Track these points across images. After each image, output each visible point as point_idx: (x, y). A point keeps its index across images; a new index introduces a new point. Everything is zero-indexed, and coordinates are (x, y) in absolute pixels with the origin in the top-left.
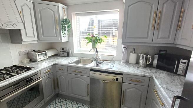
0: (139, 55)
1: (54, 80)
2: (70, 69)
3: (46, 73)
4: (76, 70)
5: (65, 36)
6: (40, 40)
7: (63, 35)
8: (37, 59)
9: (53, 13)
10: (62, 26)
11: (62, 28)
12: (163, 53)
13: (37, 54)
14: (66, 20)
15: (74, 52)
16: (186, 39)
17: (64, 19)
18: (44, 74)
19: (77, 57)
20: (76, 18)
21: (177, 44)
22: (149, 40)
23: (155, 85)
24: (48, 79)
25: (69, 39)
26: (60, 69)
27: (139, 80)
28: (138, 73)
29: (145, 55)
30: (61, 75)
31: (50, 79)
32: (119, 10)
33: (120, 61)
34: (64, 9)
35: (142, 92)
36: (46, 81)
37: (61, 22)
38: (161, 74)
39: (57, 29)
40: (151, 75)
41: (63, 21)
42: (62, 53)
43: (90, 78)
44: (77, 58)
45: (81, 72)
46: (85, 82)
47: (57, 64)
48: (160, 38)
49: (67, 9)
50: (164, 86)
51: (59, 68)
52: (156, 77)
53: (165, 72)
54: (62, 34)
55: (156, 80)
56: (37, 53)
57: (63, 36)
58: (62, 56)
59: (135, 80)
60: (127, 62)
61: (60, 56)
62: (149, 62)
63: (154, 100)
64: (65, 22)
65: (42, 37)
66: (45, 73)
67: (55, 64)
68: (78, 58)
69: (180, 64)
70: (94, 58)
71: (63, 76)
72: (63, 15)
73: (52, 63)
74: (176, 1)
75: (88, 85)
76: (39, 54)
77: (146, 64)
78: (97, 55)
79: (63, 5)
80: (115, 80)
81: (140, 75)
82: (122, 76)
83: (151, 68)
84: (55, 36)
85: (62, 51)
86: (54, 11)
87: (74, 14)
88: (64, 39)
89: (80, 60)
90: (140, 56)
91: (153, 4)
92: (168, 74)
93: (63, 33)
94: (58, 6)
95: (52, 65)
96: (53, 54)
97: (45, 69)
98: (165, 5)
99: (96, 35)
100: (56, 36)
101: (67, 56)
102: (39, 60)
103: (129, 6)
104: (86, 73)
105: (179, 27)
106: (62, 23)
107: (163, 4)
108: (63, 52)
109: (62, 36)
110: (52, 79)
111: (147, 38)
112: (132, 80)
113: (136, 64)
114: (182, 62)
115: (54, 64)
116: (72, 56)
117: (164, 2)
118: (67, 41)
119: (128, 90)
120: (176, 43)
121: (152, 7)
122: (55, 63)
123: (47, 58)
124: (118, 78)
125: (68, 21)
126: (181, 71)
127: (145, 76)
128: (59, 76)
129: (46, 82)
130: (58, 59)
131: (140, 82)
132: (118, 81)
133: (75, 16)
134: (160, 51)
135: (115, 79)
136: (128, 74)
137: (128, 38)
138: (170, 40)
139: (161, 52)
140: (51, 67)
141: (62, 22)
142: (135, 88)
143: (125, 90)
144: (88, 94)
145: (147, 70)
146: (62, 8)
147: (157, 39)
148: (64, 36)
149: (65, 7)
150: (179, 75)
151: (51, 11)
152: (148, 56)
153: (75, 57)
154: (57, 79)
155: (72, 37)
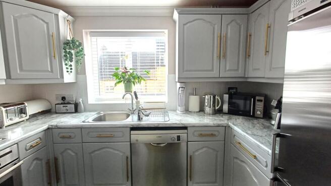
0: (204, 96)
1: (48, 163)
2: (89, 133)
3: (30, 149)
4: (101, 133)
5: (71, 72)
6: (12, 78)
7: (67, 68)
8: (2, 122)
9: (45, 25)
10: (66, 52)
11: (65, 56)
12: (233, 91)
13: (4, 109)
14: (73, 41)
15: (89, 103)
16: (258, 69)
17: (69, 38)
18: (26, 150)
19: (95, 111)
20: (91, 40)
21: (248, 78)
22: (215, 73)
23: (235, 135)
24: (35, 162)
25: (76, 78)
26: (63, 137)
27: (211, 132)
28: (208, 122)
29: (212, 97)
30: (66, 150)
31: (39, 162)
32: (166, 31)
33: (175, 110)
34: (67, 21)
35: (217, 151)
36: (30, 167)
37: (62, 43)
38: (237, 120)
39: (53, 58)
40: (226, 122)
41: (67, 43)
42: (62, 105)
43: (131, 144)
44: (96, 113)
45: (112, 137)
46: (121, 154)
47: (57, 127)
48: (228, 70)
49: (74, 22)
50: (249, 132)
51: (62, 135)
52: (233, 124)
53: (241, 117)
54: (64, 67)
55: (236, 128)
56: (4, 107)
57: (68, 72)
58: (62, 112)
59: (206, 133)
60: (187, 111)
61: (56, 113)
62: (218, 106)
63: (236, 158)
64: (71, 45)
65: (16, 71)
66: (28, 148)
67: (50, 127)
68: (99, 113)
69: (256, 102)
70: (131, 109)
71: (70, 151)
72: (66, 32)
73: (45, 127)
74: (241, 24)
75: (127, 158)
76: (8, 108)
77: (215, 109)
78: (138, 103)
79: (67, 15)
80: (176, 140)
81: (213, 125)
82: (186, 131)
83: (221, 115)
84: (49, 70)
85: (61, 101)
86: (47, 23)
87: (86, 33)
88: (69, 78)
89: (104, 115)
90: (205, 98)
91: (215, 25)
92: (246, 119)
93: (66, 64)
94: (57, 15)
95: (45, 130)
96: (40, 110)
97: (28, 141)
98: (229, 27)
99: (130, 69)
100: (52, 71)
101: (74, 111)
102: (7, 122)
103: (184, 25)
104: (123, 137)
105: (247, 55)
106: (64, 47)
107: (228, 25)
108: (64, 104)
109: (65, 70)
110: (44, 162)
111: (212, 70)
112: (201, 135)
113: (200, 111)
114: (258, 100)
115: (48, 128)
116: (85, 111)
117: (227, 23)
118: (74, 81)
119: (197, 153)
120: (247, 76)
121: (214, 28)
122: (52, 126)
123: (28, 117)
124: (180, 135)
125: (77, 43)
126: (259, 113)
127: (219, 126)
128: (62, 153)
129: (31, 169)
130: (53, 117)
131: (212, 135)
132: (181, 139)
133: (89, 36)
134: (229, 89)
135: (176, 138)
136: (196, 125)
137: (187, 71)
138: (240, 73)
139: (231, 91)
140: (40, 135)
141: (64, 44)
142: (206, 147)
143: (192, 155)
144: (128, 177)
145: (218, 117)
146: (64, 18)
147: (225, 71)
148: (69, 70)
149: (70, 18)
150: (257, 118)
151: (41, 21)
152: (217, 97)
153: (90, 111)
154: (56, 159)
155: (85, 73)
